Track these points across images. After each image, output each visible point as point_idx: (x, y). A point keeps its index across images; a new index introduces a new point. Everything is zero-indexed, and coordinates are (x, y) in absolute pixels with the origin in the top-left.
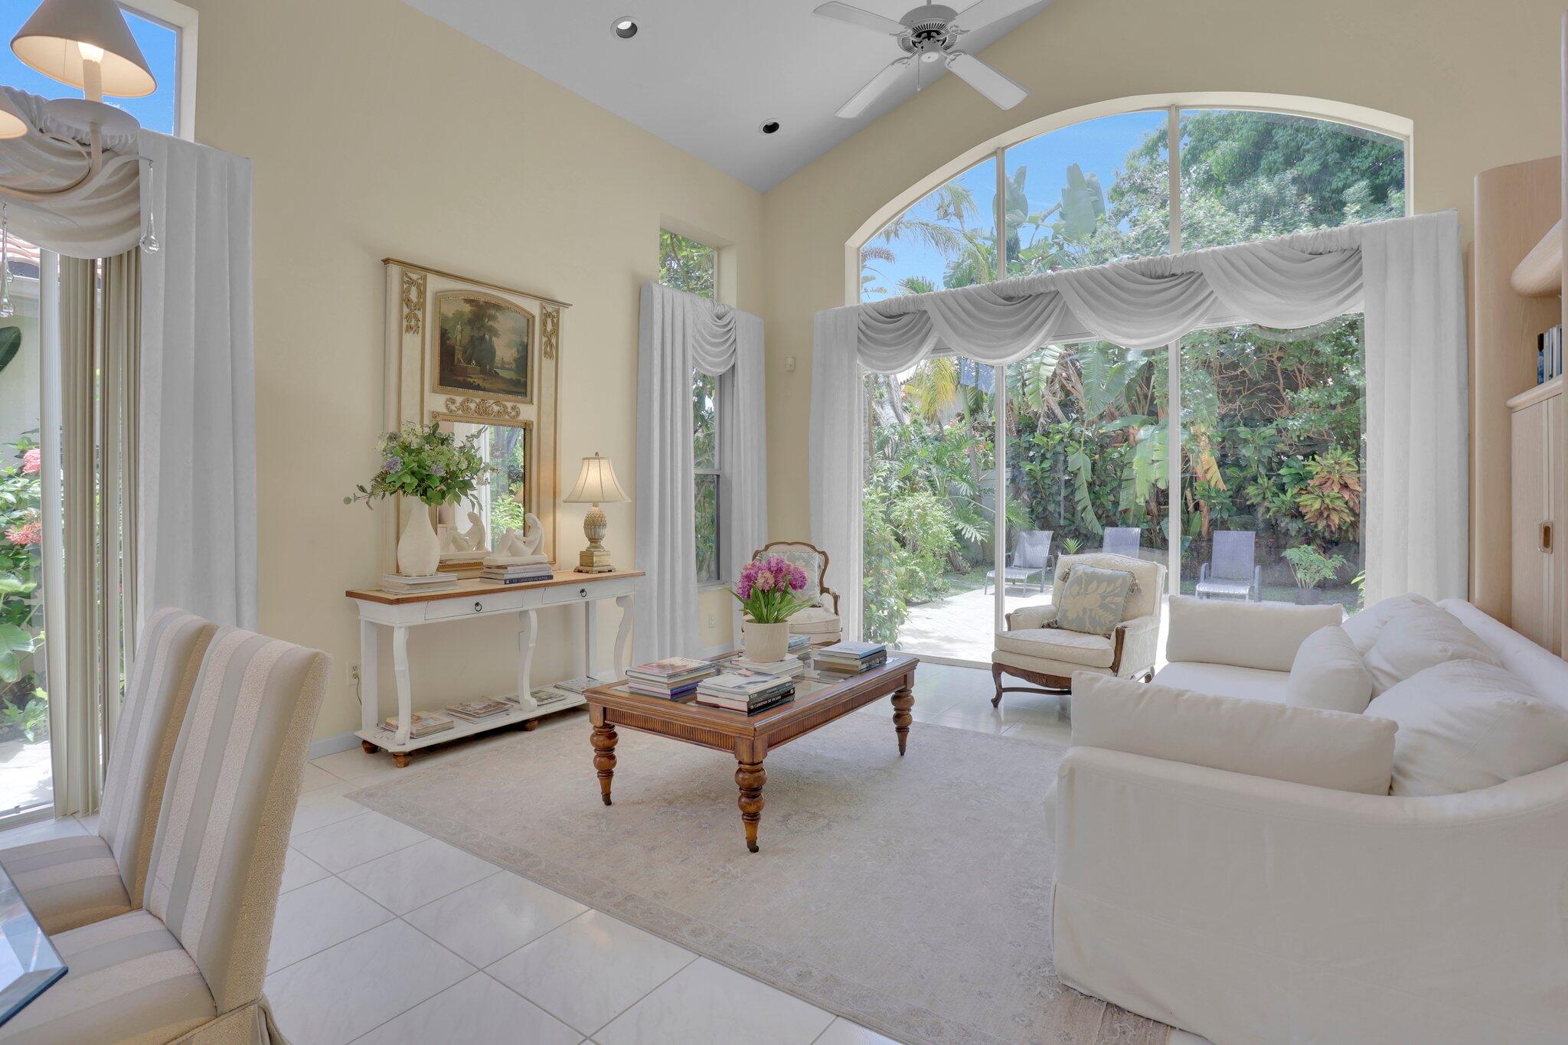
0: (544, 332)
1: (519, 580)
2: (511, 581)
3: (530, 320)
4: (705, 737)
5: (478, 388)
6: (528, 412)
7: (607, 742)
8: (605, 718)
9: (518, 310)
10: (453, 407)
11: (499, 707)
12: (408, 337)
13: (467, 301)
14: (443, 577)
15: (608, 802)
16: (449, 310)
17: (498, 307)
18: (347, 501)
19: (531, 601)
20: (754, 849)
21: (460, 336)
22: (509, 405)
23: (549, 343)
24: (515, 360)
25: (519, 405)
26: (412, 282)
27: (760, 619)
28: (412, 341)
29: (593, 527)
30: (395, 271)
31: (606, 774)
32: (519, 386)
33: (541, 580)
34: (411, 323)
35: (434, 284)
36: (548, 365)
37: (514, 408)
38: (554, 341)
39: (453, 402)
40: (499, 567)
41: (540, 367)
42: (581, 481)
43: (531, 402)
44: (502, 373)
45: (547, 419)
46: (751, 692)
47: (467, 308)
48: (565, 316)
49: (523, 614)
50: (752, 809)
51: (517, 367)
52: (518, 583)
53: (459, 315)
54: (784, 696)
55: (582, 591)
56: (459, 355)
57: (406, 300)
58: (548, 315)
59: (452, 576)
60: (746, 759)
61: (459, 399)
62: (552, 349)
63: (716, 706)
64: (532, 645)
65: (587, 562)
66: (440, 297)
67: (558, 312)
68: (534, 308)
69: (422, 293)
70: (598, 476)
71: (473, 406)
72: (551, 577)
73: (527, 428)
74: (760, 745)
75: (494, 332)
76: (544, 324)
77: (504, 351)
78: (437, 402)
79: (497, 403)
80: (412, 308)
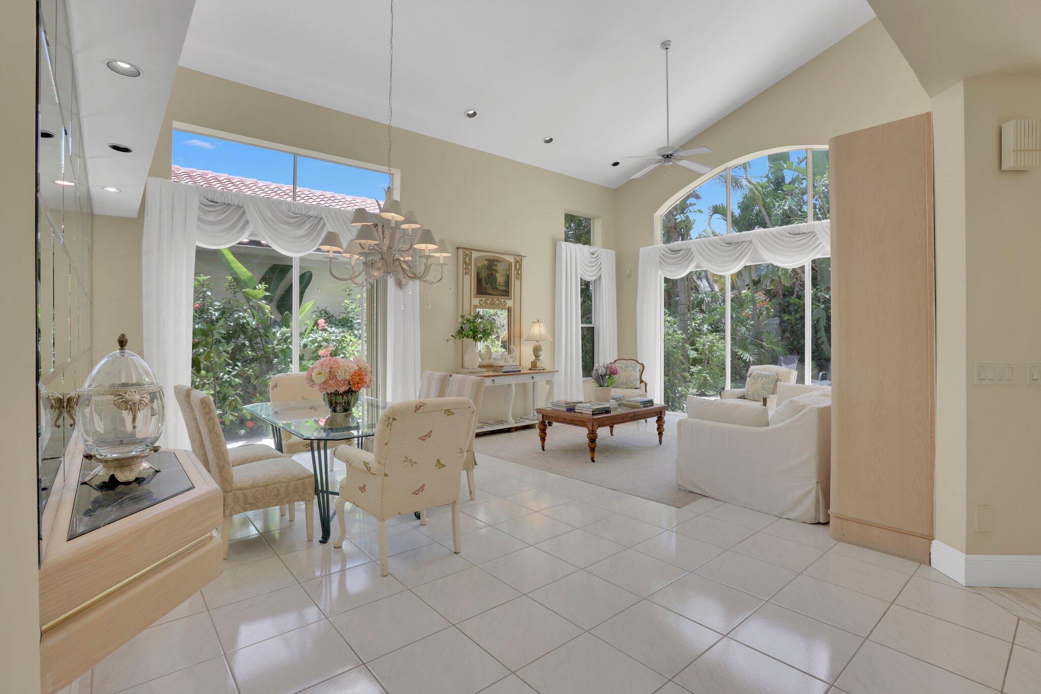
0: (516, 269)
1: (508, 372)
2: (505, 372)
3: (510, 265)
4: (578, 423)
5: (490, 294)
6: (510, 303)
7: (543, 427)
8: (543, 419)
9: (505, 261)
10: (482, 303)
11: (501, 422)
12: (466, 276)
13: (486, 260)
14: (480, 370)
15: (544, 450)
16: (480, 264)
17: (498, 261)
18: (448, 340)
19: (513, 380)
20: (593, 461)
21: (484, 274)
22: (502, 300)
23: (518, 274)
24: (505, 282)
25: (506, 300)
26: (467, 255)
27: (600, 386)
28: (467, 277)
29: (537, 351)
30: (461, 251)
31: (543, 439)
32: (506, 293)
33: (517, 372)
34: (467, 271)
35: (475, 255)
36: (518, 283)
37: (504, 302)
38: (520, 272)
39: (482, 301)
40: (500, 367)
41: (515, 284)
42: (532, 331)
43: (511, 299)
44: (499, 287)
45: (517, 305)
46: (594, 408)
47: (486, 263)
48: (524, 261)
49: (510, 385)
50: (592, 446)
51: (505, 284)
52: (508, 373)
53: (484, 265)
54: (607, 411)
55: (533, 377)
56: (483, 282)
57: (465, 262)
58: (517, 262)
59: (484, 370)
60: (591, 429)
61: (484, 300)
62: (519, 276)
63: (582, 413)
64: (513, 398)
65: (534, 366)
66: (476, 260)
67: (521, 260)
68: (511, 259)
69: (470, 259)
70: (539, 330)
71: (489, 302)
72: (520, 371)
73: (509, 310)
74: (595, 425)
75: (496, 271)
76: (516, 266)
77: (500, 279)
78: (476, 301)
79: (498, 300)
80: (467, 264)
